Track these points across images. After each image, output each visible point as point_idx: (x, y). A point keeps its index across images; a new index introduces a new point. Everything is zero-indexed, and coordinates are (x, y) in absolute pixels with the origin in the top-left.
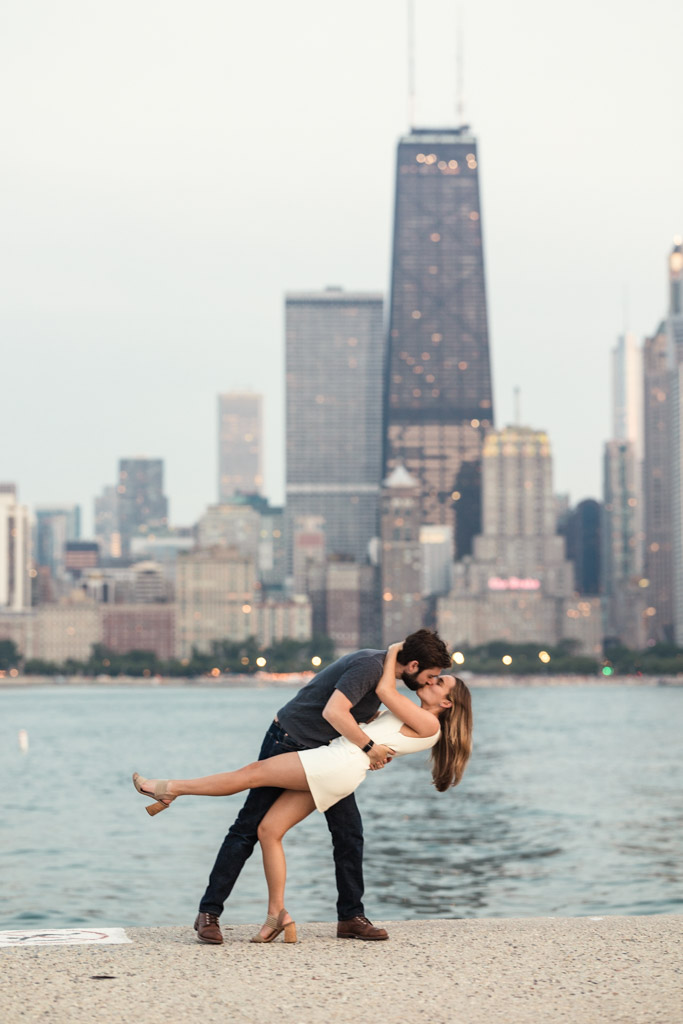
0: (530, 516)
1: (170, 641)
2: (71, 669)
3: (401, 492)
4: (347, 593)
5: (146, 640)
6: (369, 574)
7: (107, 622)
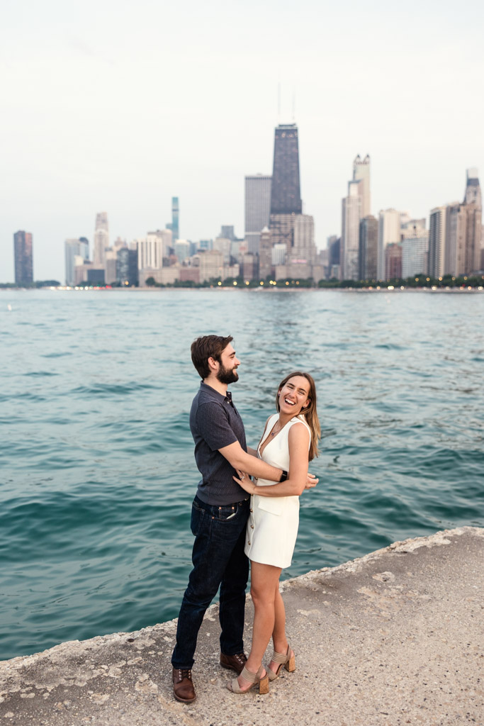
0: (307, 241)
1: (198, 278)
2: (169, 285)
3: (265, 234)
4: (249, 264)
5: (191, 277)
6: (256, 258)
7: (181, 272)
